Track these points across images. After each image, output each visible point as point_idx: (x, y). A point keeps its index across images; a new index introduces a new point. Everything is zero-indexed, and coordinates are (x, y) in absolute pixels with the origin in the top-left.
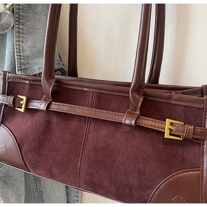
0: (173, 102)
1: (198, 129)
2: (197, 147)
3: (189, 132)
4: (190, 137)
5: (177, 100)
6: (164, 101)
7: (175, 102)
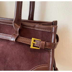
0: (36, 29)
1: (48, 43)
2: (47, 53)
3: (43, 45)
4: (43, 48)
5: (38, 28)
6: (32, 28)
7: (37, 29)
